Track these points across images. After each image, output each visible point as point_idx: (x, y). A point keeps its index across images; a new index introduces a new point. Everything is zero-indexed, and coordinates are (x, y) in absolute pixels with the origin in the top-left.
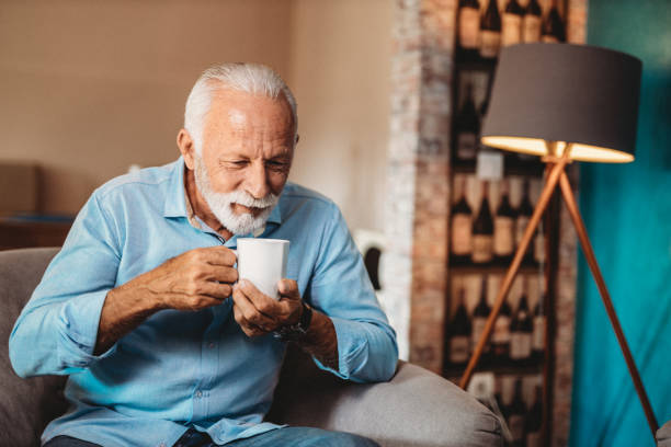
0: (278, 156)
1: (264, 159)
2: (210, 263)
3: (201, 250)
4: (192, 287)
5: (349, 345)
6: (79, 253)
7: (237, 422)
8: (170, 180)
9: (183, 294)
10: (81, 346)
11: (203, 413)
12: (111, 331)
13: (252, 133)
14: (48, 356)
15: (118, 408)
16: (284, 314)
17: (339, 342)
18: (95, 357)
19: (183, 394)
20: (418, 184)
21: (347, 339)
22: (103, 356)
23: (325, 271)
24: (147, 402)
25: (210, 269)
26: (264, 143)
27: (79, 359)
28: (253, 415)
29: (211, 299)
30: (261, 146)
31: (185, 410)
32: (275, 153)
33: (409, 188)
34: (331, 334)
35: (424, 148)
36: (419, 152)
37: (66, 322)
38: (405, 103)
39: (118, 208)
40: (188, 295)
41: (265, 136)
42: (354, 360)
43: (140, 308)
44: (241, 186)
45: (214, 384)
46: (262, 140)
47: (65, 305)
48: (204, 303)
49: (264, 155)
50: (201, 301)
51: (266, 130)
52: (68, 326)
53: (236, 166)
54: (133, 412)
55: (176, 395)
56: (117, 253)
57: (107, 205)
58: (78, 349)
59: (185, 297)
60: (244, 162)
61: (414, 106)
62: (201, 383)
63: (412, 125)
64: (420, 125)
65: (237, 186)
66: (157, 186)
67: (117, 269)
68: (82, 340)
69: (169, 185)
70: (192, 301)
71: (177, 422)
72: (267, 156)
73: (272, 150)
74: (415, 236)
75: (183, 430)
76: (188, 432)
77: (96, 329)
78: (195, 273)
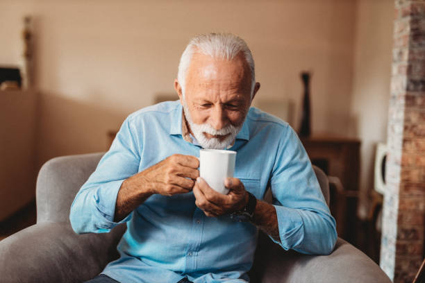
0: (232, 101)
1: (221, 103)
2: (181, 164)
3: (177, 155)
4: (167, 178)
5: (287, 225)
6: (115, 156)
7: (219, 276)
8: (176, 110)
9: (161, 182)
10: (105, 215)
11: (193, 268)
12: (123, 206)
13: (212, 85)
14: (89, 220)
15: (143, 259)
16: (228, 205)
17: (279, 223)
18: (115, 223)
19: (180, 253)
20: (407, 112)
21: (286, 221)
22: (120, 222)
23: (279, 173)
24: (157, 256)
25: (180, 168)
26: (221, 91)
27: (104, 223)
28: (233, 272)
29: (180, 188)
30: (219, 94)
31: (181, 264)
32: (229, 98)
33: (401, 115)
34: (273, 217)
35: (412, 87)
36: (408, 89)
37: (97, 199)
38: (401, 54)
39: (139, 128)
40: (165, 184)
41: (221, 87)
42: (292, 238)
43: (140, 191)
44: (208, 121)
45: (201, 247)
46: (219, 90)
47: (98, 188)
48: (174, 190)
49: (220, 100)
50: (173, 188)
51: (222, 83)
52: (98, 201)
53: (203, 107)
54: (151, 262)
55: (176, 253)
56: (137, 157)
57: (133, 126)
58: (103, 217)
59: (163, 185)
60: (208, 105)
61: (406, 56)
62: (191, 246)
63: (404, 70)
64: (410, 70)
65: (205, 120)
66: (168, 114)
67: (138, 167)
68: (106, 211)
69: (175, 113)
70: (167, 188)
71: (177, 272)
72: (223, 100)
73: (227, 96)
74: (404, 150)
75: (180, 278)
76: (183, 280)
77: (114, 205)
78: (170, 169)
